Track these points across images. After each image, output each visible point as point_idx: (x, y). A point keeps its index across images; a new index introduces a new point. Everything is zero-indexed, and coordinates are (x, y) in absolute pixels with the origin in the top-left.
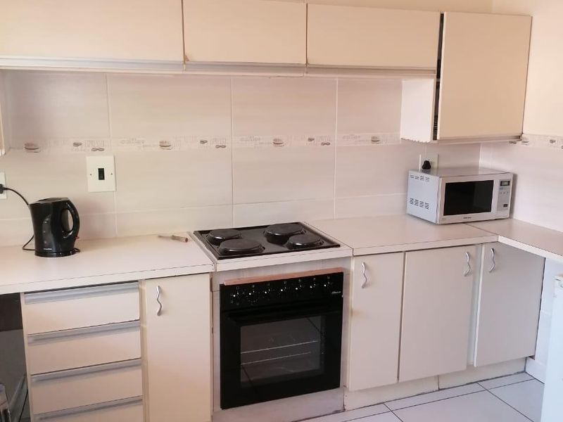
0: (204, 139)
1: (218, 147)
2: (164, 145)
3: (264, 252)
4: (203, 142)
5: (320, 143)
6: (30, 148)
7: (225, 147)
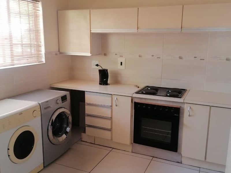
0: (153, 55)
1: (158, 58)
2: (140, 56)
3: (157, 95)
4: (152, 56)
5: (200, 59)
6: (105, 55)
7: (160, 58)
